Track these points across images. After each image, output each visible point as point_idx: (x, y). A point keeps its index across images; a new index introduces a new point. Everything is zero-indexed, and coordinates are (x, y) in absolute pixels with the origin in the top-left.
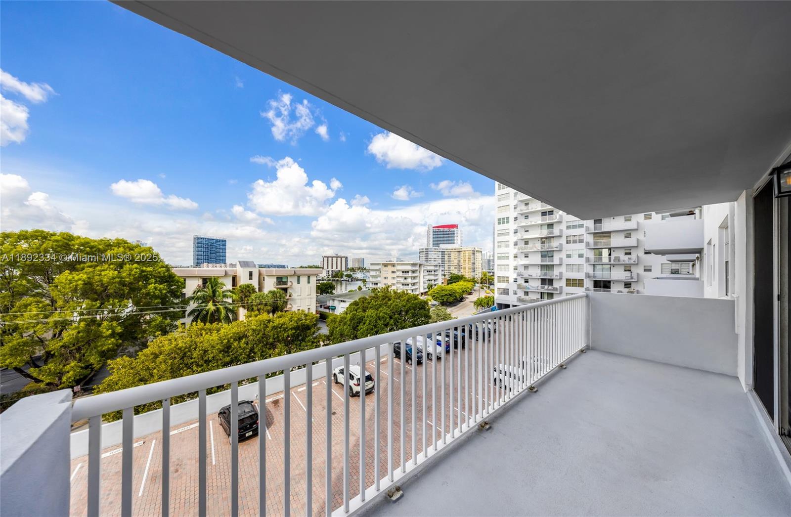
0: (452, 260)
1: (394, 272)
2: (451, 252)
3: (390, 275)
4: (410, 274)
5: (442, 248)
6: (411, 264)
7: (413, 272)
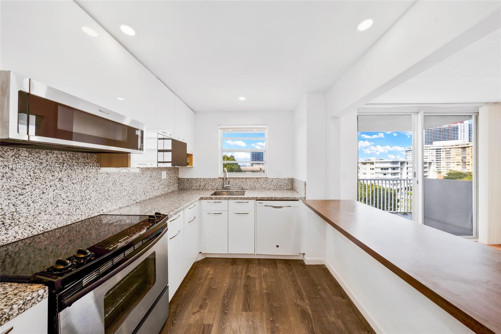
0: (452, 156)
1: (373, 169)
2: (450, 148)
3: (369, 172)
4: (390, 171)
5: (436, 145)
6: (391, 162)
7: (394, 169)
